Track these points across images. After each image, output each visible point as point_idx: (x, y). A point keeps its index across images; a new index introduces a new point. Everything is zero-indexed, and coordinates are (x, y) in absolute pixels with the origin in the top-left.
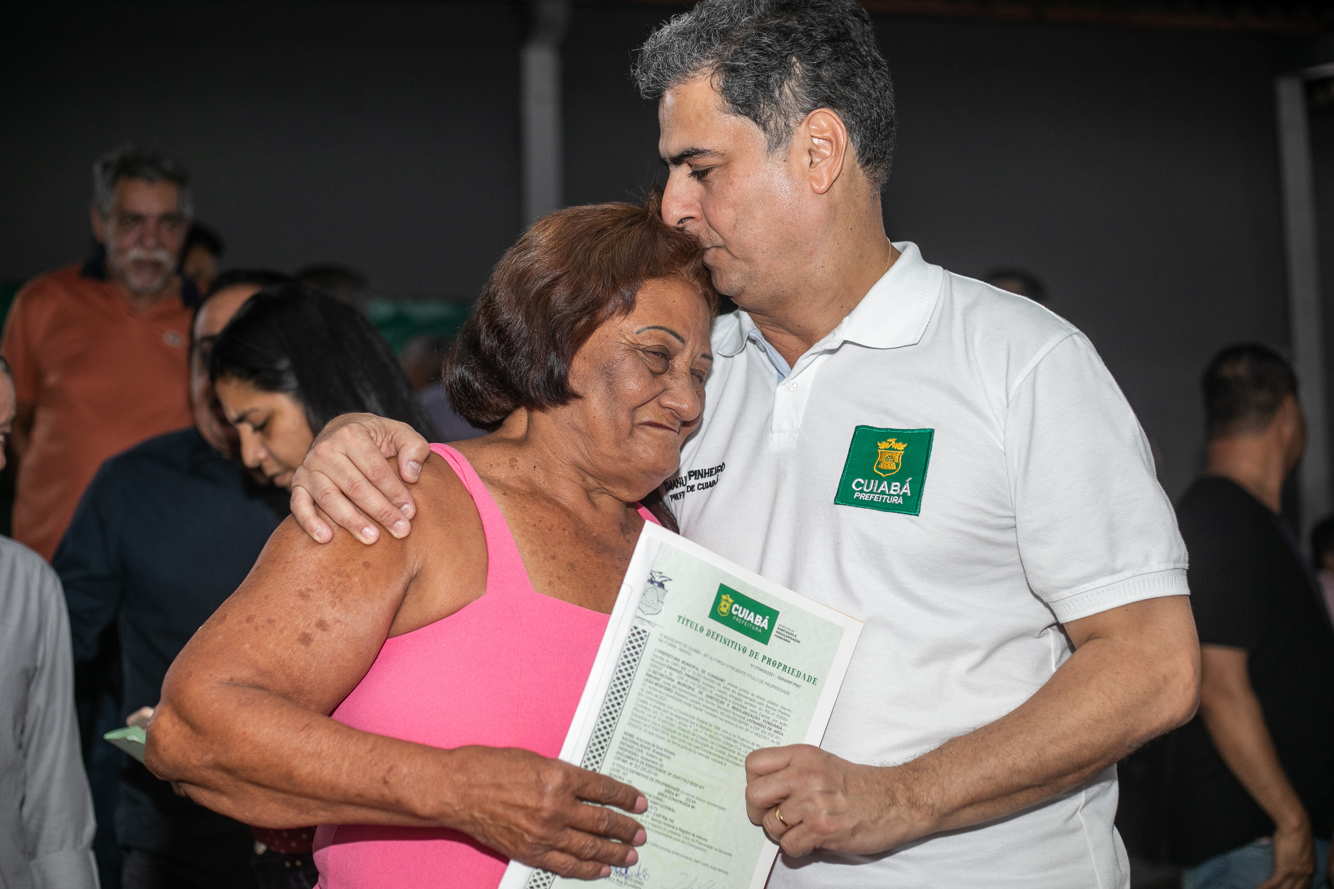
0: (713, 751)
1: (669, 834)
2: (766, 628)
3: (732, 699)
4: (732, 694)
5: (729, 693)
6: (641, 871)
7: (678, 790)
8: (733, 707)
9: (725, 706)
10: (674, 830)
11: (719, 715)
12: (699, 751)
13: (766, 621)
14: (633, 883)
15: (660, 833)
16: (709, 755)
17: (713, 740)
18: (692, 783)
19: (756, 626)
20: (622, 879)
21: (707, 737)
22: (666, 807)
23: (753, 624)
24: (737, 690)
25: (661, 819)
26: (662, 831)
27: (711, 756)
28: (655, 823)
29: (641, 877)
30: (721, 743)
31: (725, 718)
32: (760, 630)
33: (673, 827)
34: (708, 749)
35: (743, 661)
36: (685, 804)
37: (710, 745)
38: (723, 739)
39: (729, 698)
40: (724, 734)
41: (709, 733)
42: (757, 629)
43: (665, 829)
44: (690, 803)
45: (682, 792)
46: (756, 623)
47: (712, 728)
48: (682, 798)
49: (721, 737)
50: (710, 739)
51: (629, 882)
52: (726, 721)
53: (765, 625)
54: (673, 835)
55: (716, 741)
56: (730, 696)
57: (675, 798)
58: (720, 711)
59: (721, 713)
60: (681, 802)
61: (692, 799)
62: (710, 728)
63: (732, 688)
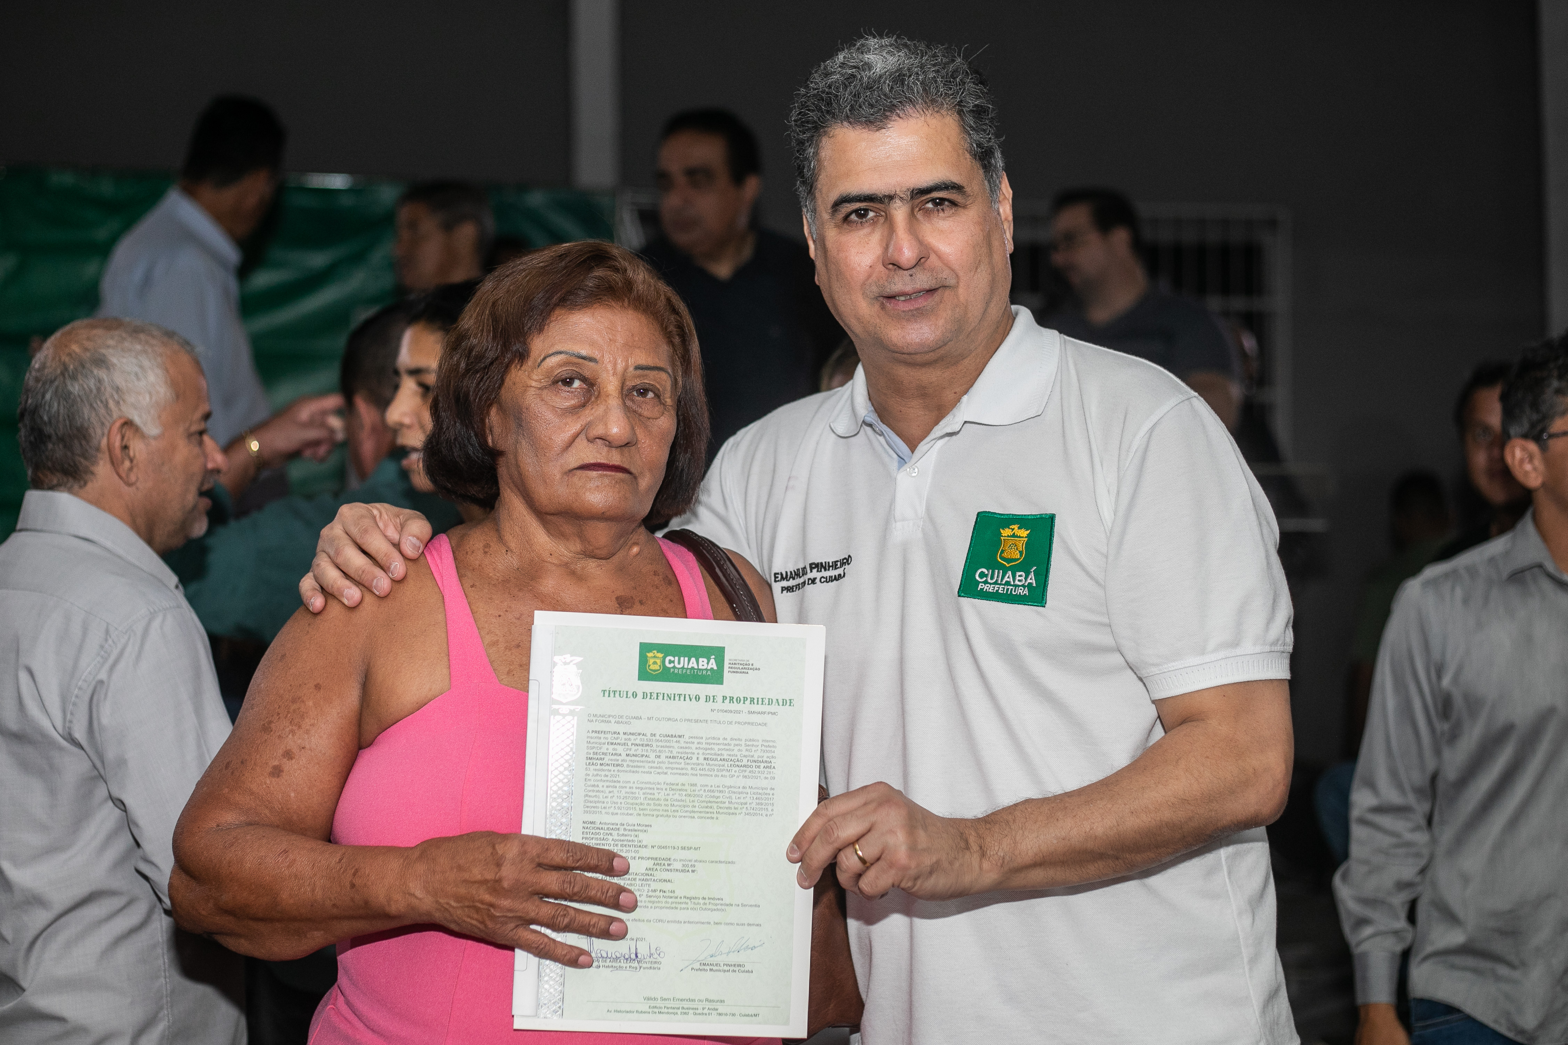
0: (696, 809)
1: (673, 905)
2: (715, 668)
3: (701, 752)
4: (698, 746)
5: (694, 746)
6: (653, 951)
7: (669, 859)
8: (705, 759)
9: (694, 760)
10: (679, 900)
11: (690, 772)
12: (679, 814)
13: (712, 661)
14: (649, 965)
15: (661, 908)
16: (692, 814)
17: (692, 798)
18: (683, 848)
19: (703, 670)
20: (636, 964)
21: (684, 798)
22: (660, 880)
23: (698, 669)
24: (703, 741)
25: (658, 893)
26: (663, 905)
27: (696, 815)
28: (652, 899)
29: (656, 956)
30: (703, 799)
31: (699, 772)
32: (709, 673)
33: (676, 898)
34: (690, 809)
35: (702, 709)
36: (683, 871)
37: (691, 804)
38: (704, 794)
39: (696, 751)
40: (703, 789)
41: (684, 793)
42: (704, 672)
43: (666, 902)
44: (688, 868)
45: (675, 860)
46: (700, 667)
47: (687, 787)
48: (678, 865)
49: (702, 792)
50: (688, 799)
51: (644, 965)
52: (701, 775)
53: (713, 664)
54: (679, 906)
55: (696, 799)
56: (697, 748)
57: (669, 868)
58: (689, 767)
59: (692, 769)
60: (677, 870)
61: (690, 864)
62: (683, 787)
63: (696, 741)
